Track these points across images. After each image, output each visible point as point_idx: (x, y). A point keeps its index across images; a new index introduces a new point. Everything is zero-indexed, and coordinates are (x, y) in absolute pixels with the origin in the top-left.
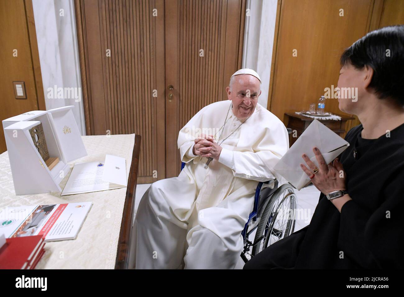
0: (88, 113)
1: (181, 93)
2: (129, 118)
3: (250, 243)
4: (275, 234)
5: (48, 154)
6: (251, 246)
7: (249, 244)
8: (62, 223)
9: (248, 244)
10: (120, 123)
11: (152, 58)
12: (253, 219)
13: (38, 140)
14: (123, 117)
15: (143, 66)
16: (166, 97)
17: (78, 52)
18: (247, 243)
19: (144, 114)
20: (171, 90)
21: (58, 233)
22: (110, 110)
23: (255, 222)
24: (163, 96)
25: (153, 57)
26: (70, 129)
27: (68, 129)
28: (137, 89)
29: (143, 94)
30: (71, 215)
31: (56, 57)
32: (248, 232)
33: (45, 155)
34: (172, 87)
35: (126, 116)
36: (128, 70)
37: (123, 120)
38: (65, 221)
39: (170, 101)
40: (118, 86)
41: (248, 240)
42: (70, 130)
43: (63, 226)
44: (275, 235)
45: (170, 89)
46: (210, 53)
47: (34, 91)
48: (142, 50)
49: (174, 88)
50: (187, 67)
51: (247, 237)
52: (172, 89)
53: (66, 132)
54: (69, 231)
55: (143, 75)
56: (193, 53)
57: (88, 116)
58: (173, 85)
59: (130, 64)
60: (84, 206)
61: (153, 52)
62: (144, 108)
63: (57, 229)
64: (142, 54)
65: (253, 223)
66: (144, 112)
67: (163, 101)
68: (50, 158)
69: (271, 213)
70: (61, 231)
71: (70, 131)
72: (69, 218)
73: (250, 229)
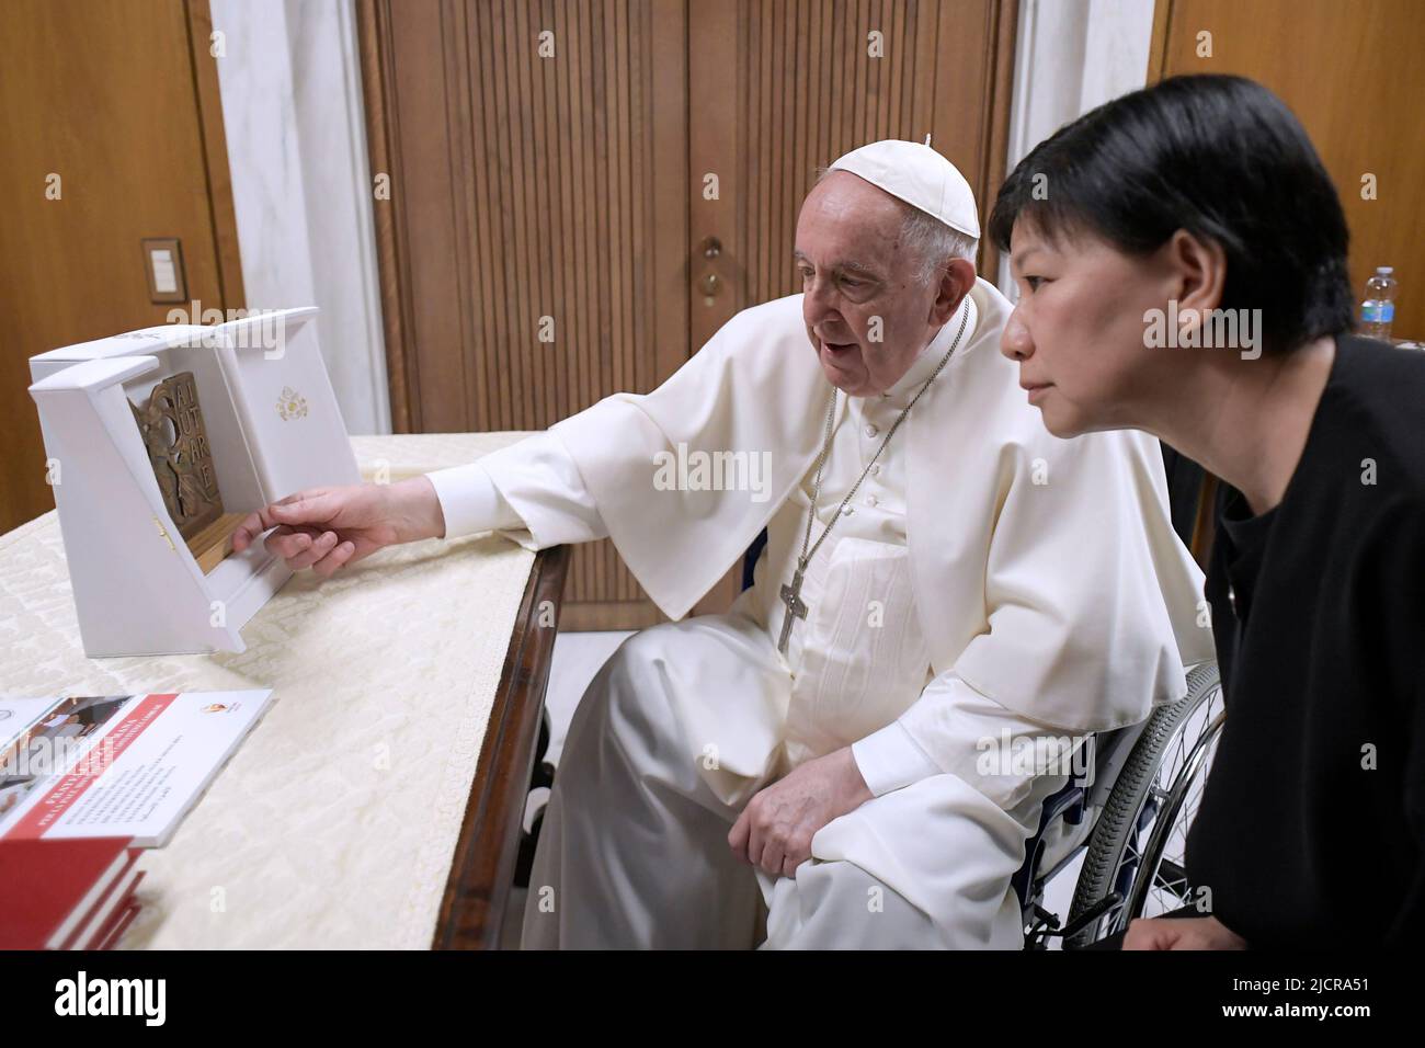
0: (398, 353)
1: (752, 273)
2: (550, 373)
3: (1052, 921)
4: (1168, 885)
5: (219, 499)
6: (1052, 937)
7: (1044, 928)
8: (129, 775)
9: (1040, 925)
10: (517, 392)
11: (636, 131)
12: (1065, 813)
13: (177, 439)
14: (527, 369)
15: (601, 165)
16: (694, 289)
17: (364, 124)
18: (1036, 920)
19: (606, 355)
20: (713, 256)
21: (102, 817)
22: (479, 339)
23: (1076, 827)
24: (682, 281)
25: (642, 127)
26: (303, 401)
27: (296, 401)
28: (580, 259)
29: (604, 279)
30: (176, 741)
31: (284, 141)
32: (1040, 874)
33: (205, 501)
34: (715, 244)
35: (538, 364)
36: (544, 183)
37: (527, 381)
38: (143, 766)
39: (709, 302)
40: (509, 247)
41: (1040, 908)
42: (304, 405)
43: (128, 788)
44: (1167, 889)
45: (709, 253)
46: (872, 99)
47: (213, 274)
48: (598, 99)
49: (724, 247)
50: (777, 161)
51: (1038, 892)
52: (716, 252)
53: (288, 412)
54: (145, 810)
55: (602, 203)
56: (801, 103)
57: (399, 366)
58: (718, 236)
59: (553, 161)
60: (236, 706)
61: (642, 106)
62: (605, 331)
63: (101, 800)
64: (599, 116)
65: (1067, 832)
66: (606, 346)
67: (681, 304)
68: (225, 516)
69: (1147, 794)
70: (116, 808)
71: (305, 409)
72: (164, 754)
73: (1049, 858)
